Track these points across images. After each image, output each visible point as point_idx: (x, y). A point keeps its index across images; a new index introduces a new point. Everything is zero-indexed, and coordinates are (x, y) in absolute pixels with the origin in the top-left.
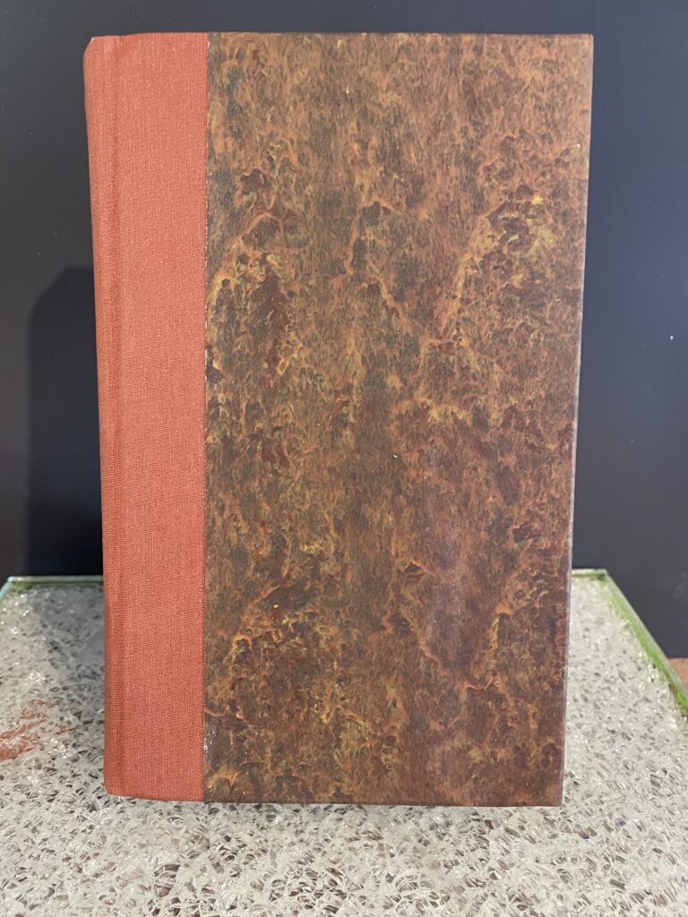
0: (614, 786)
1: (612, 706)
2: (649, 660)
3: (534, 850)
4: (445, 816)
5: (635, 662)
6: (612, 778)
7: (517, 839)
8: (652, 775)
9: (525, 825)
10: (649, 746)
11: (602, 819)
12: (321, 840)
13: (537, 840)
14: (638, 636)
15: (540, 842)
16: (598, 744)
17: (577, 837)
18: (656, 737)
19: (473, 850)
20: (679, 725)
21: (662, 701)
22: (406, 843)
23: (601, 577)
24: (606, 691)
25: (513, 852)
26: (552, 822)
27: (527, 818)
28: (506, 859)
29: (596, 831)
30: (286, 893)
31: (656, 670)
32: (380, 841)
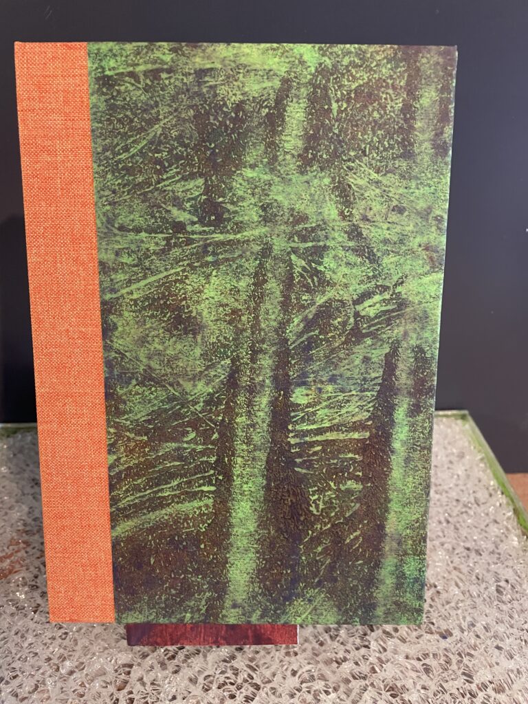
1: (468, 527)
2: (498, 488)
3: (404, 648)
5: (488, 489)
6: (467, 588)
7: (392, 640)
8: (497, 585)
10: (495, 561)
11: (458, 622)
13: (407, 640)
14: (491, 467)
15: (409, 641)
16: (456, 560)
17: (437, 637)
18: (502, 553)
19: (357, 649)
20: (519, 543)
21: (507, 522)
23: (463, 417)
24: (464, 515)
25: (389, 649)
28: (383, 656)
29: (453, 632)
30: (214, 687)
31: (504, 496)
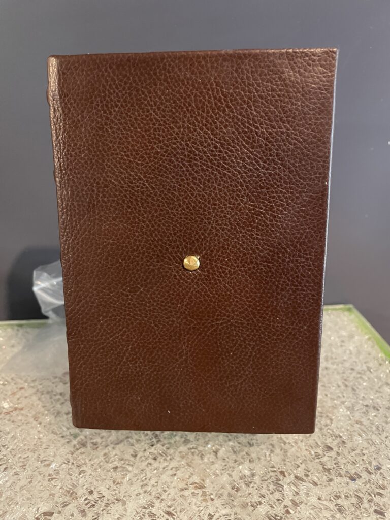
0: (370, 442)
1: (364, 389)
3: (316, 491)
4: (251, 470)
5: (377, 360)
6: (369, 437)
7: (304, 484)
9: (309, 474)
11: (365, 466)
12: (160, 490)
13: (319, 483)
14: (378, 343)
15: (321, 485)
17: (347, 480)
19: (272, 493)
22: (223, 490)
23: (349, 310)
24: (359, 380)
25: (301, 493)
26: (328, 470)
27: (310, 468)
28: (296, 499)
29: (361, 475)
32: (204, 490)
